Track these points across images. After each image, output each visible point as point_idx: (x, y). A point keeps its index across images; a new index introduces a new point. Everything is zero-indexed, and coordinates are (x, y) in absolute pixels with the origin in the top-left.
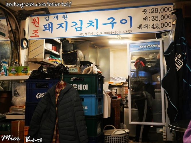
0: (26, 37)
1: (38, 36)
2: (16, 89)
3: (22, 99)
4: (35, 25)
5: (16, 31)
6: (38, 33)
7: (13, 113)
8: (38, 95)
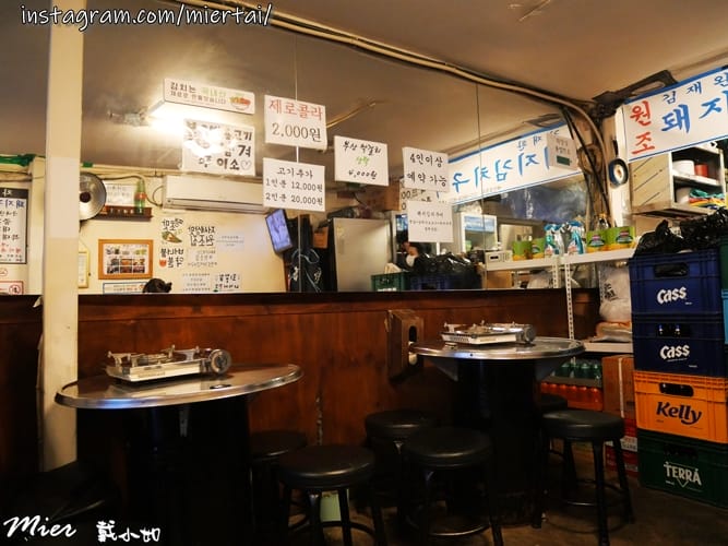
0: (621, 156)
1: (653, 147)
2: (608, 282)
3: (625, 305)
4: (641, 122)
5: (595, 147)
6: (649, 140)
7: (605, 338)
8: (662, 295)
